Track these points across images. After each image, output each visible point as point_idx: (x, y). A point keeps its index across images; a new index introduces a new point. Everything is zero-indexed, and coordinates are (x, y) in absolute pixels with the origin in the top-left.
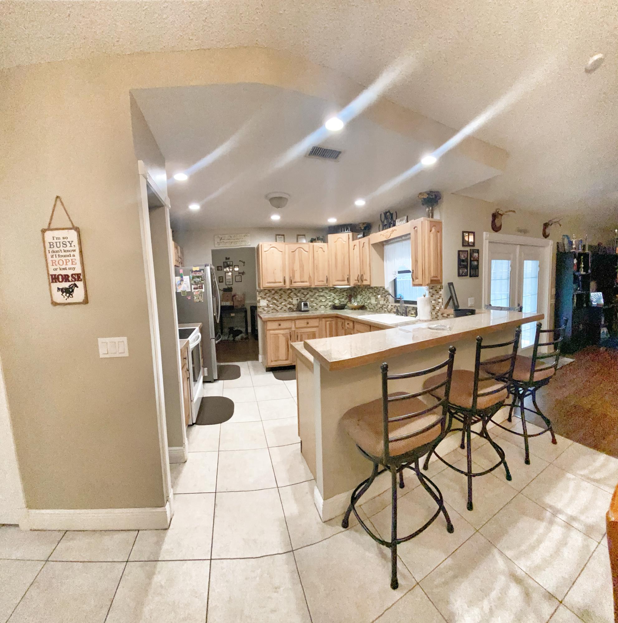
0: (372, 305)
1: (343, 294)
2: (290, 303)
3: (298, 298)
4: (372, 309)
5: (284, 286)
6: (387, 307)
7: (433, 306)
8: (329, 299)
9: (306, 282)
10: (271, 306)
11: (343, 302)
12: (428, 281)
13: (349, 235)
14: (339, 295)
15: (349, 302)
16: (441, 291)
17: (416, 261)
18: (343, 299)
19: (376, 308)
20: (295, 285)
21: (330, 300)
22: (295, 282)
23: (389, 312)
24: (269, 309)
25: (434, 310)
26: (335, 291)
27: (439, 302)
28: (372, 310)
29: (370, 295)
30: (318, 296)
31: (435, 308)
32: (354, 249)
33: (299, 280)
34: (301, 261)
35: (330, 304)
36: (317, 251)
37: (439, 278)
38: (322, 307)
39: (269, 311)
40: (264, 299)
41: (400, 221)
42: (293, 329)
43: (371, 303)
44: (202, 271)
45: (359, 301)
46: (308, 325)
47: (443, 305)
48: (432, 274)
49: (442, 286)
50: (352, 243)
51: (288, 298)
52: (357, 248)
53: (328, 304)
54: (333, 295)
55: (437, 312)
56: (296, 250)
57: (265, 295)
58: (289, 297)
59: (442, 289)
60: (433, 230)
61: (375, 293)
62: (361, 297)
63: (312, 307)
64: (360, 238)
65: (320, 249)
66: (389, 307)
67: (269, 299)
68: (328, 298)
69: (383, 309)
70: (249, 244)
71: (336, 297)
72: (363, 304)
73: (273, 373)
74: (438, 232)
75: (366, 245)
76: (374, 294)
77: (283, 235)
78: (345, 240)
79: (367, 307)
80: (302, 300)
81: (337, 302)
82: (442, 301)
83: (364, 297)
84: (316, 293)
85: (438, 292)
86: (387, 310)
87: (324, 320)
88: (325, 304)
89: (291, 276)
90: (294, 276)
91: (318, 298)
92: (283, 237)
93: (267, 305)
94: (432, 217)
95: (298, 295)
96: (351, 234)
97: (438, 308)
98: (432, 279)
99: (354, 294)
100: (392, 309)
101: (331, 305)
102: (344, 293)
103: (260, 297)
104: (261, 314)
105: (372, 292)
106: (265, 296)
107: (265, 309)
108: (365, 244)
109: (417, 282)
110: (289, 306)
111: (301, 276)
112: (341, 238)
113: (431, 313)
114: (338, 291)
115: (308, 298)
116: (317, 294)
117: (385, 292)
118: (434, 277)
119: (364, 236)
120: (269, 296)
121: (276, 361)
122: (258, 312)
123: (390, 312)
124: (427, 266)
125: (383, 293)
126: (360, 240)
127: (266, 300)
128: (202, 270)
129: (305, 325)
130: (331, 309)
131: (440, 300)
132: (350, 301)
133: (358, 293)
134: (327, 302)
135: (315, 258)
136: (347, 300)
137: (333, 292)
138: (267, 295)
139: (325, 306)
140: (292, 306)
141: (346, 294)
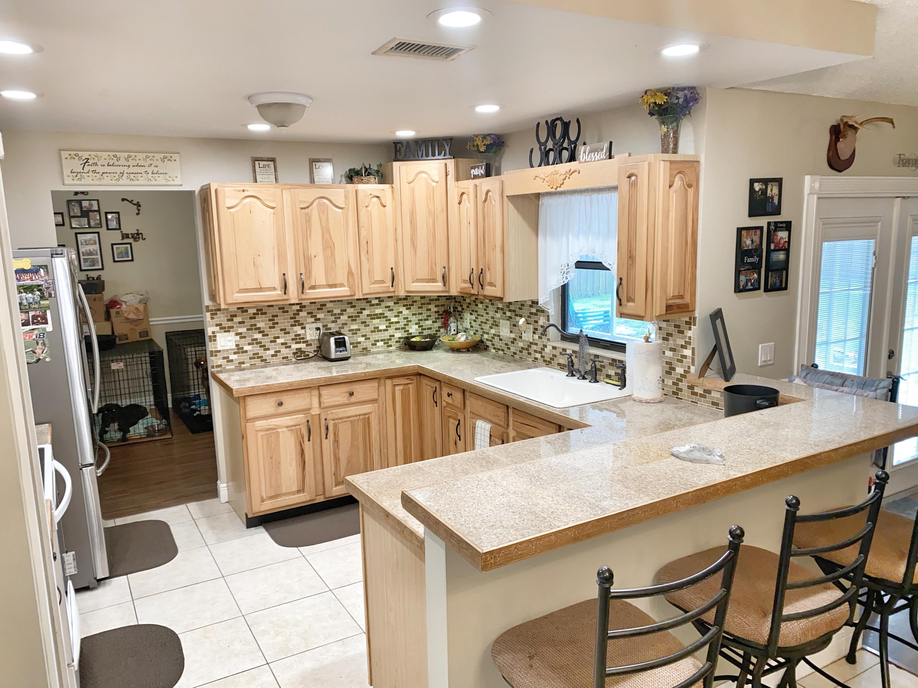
0: (501, 340)
1: (430, 310)
2: (298, 339)
3: (320, 325)
4: (503, 350)
5: (285, 297)
6: (543, 349)
7: (667, 363)
8: (397, 323)
9: (342, 285)
10: (246, 348)
11: (430, 329)
12: (659, 308)
13: (446, 164)
14: (420, 311)
15: (442, 330)
16: (690, 329)
17: (631, 257)
18: (429, 323)
19: (513, 349)
20: (311, 294)
21: (398, 326)
22: (313, 287)
23: (548, 363)
24: (244, 357)
25: (668, 373)
26: (409, 302)
27: (685, 357)
28: (501, 352)
29: (498, 315)
30: (368, 315)
31: (674, 369)
32: (460, 203)
33: (324, 283)
34: (325, 231)
35: (398, 335)
36: (367, 207)
37: (687, 300)
38: (379, 344)
39: (243, 363)
40: (227, 330)
41: (590, 152)
42: (315, 411)
43: (499, 336)
44: (42, 270)
45: (469, 327)
46: (353, 399)
47: (693, 365)
48: (671, 291)
49: (695, 318)
50: (455, 188)
51: (292, 326)
52: (468, 204)
53: (393, 336)
54: (405, 312)
55: (677, 379)
56: (312, 204)
57: (228, 320)
58: (297, 323)
59: (695, 325)
60: (678, 182)
61: (510, 311)
62: (473, 317)
63: (355, 345)
64: (476, 177)
65: (375, 199)
66: (548, 350)
67: (240, 330)
68: (394, 320)
69: (529, 354)
70: (178, 181)
71: (412, 318)
72: (477, 338)
73: (267, 530)
74: (690, 186)
75: (495, 196)
76: (508, 314)
77: (273, 160)
78: (437, 180)
79: (489, 343)
80: (330, 329)
81: (413, 329)
82: (693, 353)
83: (481, 319)
84: (364, 309)
85: (682, 332)
86: (542, 357)
87: (389, 382)
88: (386, 335)
89: (303, 271)
90: (309, 271)
91: (368, 321)
92: (271, 164)
93: (237, 345)
94: (675, 151)
95: (319, 316)
96: (451, 163)
97: (680, 370)
98: (670, 302)
99: (455, 308)
100: (555, 356)
101: (400, 338)
102: (430, 307)
103: (217, 325)
104: (221, 372)
105: (502, 309)
106: (230, 324)
107: (232, 357)
108: (490, 194)
109: (630, 307)
110: (295, 346)
111: (329, 269)
112: (426, 173)
113: (663, 381)
114: (416, 301)
115: (343, 324)
116: (366, 312)
117: (537, 311)
118: (674, 297)
119: (488, 174)
120: (240, 323)
121: (272, 498)
122: (213, 367)
123: (550, 362)
124: (659, 273)
125: (531, 313)
126: (477, 181)
127: (232, 334)
128: (41, 267)
129: (343, 399)
130: (400, 348)
131: (688, 352)
132: (445, 325)
133: (465, 307)
134: (391, 331)
135: (361, 224)
136: (439, 324)
137: (404, 306)
138: (236, 320)
139: (386, 342)
140: (303, 346)
141: (436, 309)
